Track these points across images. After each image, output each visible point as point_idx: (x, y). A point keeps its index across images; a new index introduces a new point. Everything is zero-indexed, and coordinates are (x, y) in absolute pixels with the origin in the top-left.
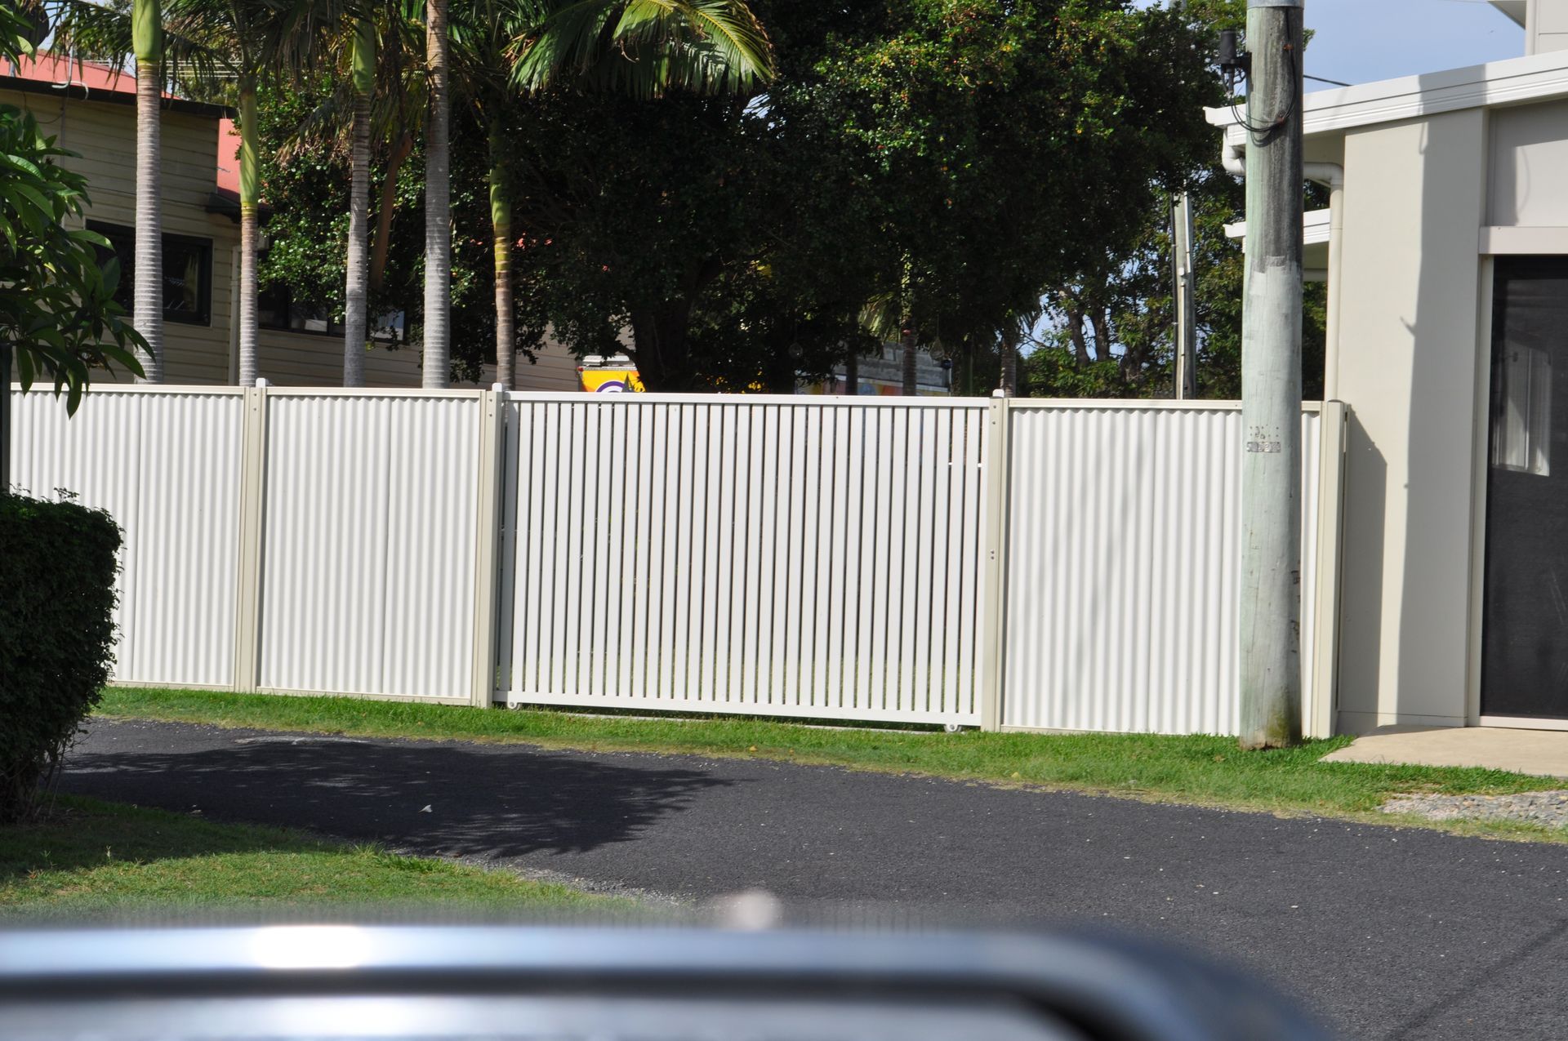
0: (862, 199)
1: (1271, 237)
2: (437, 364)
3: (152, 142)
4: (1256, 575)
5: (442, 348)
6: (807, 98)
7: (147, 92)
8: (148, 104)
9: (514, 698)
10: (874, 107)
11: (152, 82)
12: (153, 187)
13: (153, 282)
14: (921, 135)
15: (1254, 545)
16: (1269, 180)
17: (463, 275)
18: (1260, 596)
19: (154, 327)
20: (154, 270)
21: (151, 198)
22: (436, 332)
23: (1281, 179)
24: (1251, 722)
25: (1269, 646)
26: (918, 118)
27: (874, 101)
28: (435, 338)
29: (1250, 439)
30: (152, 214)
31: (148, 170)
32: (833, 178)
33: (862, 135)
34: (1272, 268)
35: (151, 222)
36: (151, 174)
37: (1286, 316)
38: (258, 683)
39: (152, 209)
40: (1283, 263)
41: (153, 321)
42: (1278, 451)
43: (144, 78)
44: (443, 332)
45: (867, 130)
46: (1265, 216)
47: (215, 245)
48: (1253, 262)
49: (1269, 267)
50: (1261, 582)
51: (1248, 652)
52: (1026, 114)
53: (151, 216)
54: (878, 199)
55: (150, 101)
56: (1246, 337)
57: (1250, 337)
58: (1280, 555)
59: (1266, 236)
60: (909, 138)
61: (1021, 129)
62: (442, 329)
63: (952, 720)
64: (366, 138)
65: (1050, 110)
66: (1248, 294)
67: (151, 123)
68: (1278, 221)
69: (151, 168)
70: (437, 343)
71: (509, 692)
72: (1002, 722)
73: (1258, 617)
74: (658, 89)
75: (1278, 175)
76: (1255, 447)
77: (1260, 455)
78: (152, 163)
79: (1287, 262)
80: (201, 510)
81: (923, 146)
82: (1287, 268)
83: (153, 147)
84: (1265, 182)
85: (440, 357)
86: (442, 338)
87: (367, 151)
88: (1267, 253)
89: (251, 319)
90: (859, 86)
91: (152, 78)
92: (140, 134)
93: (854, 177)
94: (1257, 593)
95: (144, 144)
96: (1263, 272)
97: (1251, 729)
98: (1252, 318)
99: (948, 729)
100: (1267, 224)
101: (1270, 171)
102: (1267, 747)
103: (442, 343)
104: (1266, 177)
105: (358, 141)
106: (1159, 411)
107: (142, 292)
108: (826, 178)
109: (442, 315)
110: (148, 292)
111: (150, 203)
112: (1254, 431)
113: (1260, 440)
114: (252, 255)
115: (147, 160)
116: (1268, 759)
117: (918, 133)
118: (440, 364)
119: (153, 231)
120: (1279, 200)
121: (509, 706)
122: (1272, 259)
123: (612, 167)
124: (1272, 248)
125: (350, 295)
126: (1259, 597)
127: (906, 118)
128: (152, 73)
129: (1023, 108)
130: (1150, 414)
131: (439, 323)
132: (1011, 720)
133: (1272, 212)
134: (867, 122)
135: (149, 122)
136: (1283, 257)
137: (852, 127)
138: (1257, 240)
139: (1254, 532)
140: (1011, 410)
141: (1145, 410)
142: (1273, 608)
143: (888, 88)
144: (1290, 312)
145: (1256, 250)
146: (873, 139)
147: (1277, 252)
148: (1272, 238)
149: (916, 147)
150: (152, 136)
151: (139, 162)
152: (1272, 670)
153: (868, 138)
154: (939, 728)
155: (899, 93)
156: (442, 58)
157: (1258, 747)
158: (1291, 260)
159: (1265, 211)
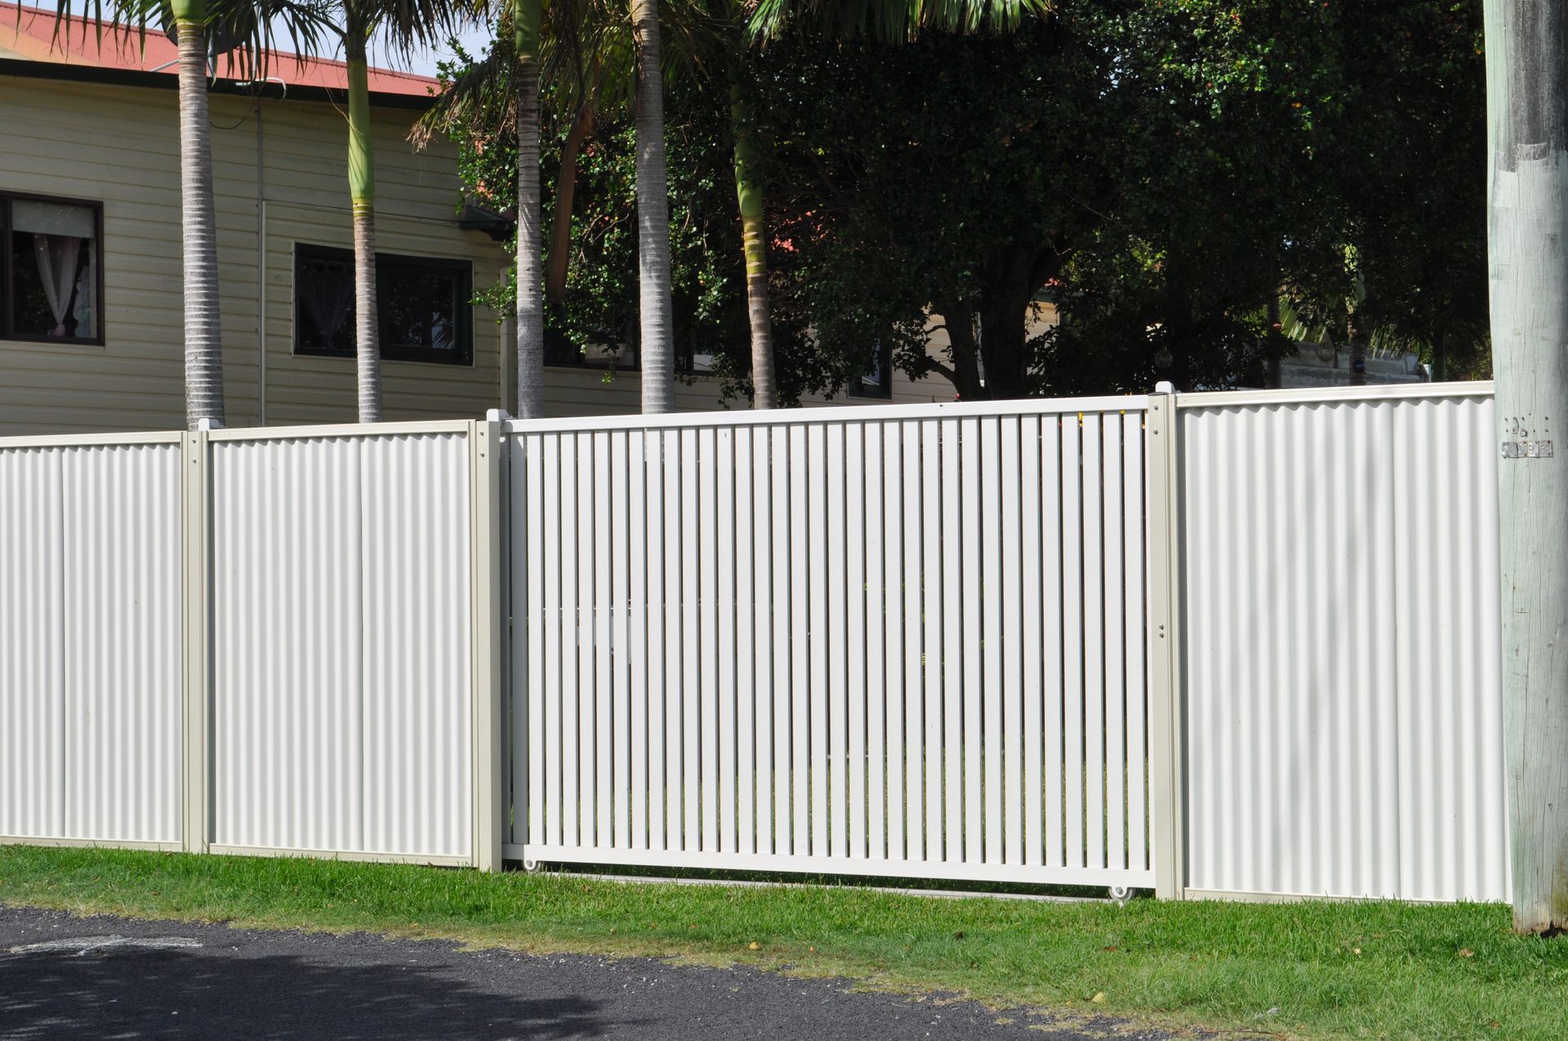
0: (1189, 153)
1: (1523, 113)
2: (657, 394)
3: (197, 123)
4: (1523, 654)
5: (663, 374)
6: (1121, 30)
7: (187, 60)
8: (189, 74)
9: (533, 853)
10: (1195, 32)
11: (194, 46)
12: (200, 181)
13: (205, 303)
14: (1259, 64)
15: (1518, 606)
16: (1516, 23)
17: (714, 283)
18: (1531, 687)
19: (207, 361)
20: (205, 288)
21: (198, 195)
22: (654, 354)
23: (1535, 20)
24: (1528, 889)
25: (1550, 768)
26: (1256, 43)
27: (1195, 25)
28: (654, 361)
29: (1505, 437)
30: (200, 216)
31: (193, 160)
32: (1152, 128)
33: (1184, 71)
34: (1527, 162)
35: (198, 227)
36: (197, 164)
37: (1553, 239)
38: (212, 839)
39: (200, 209)
40: (1543, 153)
41: (207, 354)
42: (1551, 455)
43: (184, 41)
44: (664, 354)
45: (1190, 64)
46: (1512, 81)
47: (475, 268)
48: (1497, 154)
49: (1521, 162)
50: (1531, 666)
51: (1517, 777)
52: (1409, 35)
53: (200, 219)
54: (1210, 152)
55: (193, 71)
56: (1493, 277)
57: (1498, 276)
58: (1560, 621)
59: (1516, 112)
60: (1242, 71)
61: (1402, 54)
62: (662, 350)
63: (1119, 880)
64: (534, 111)
65: (1440, 28)
66: (1492, 207)
67: (196, 98)
68: (1533, 87)
69: (197, 157)
70: (657, 368)
71: (526, 846)
72: (1186, 883)
73: (1530, 721)
74: (912, 31)
75: (1529, 14)
76: (1514, 451)
77: (1522, 461)
78: (198, 150)
79: (1552, 152)
80: (137, 603)
81: (1261, 78)
82: (1552, 161)
83: (198, 129)
84: (1510, 27)
85: (660, 386)
86: (662, 362)
87: (535, 127)
88: (1517, 140)
89: (369, 346)
90: (1178, 7)
91: (194, 40)
92: (183, 114)
93: (1178, 125)
94: (1527, 684)
95: (186, 126)
96: (1513, 170)
97: (1527, 902)
98: (1500, 245)
99: (1114, 892)
100: (1516, 93)
101: (1517, 9)
102: (1552, 931)
103: (662, 368)
104: (1511, 19)
105: (523, 116)
106: (1395, 401)
107: (192, 316)
108: (1144, 129)
109: (661, 332)
110: (199, 316)
111: (197, 202)
112: (1511, 425)
113: (1520, 439)
114: (367, 265)
115: (192, 147)
116: (1539, 956)
117: (1255, 61)
118: (661, 394)
119: (202, 238)
120: (1533, 52)
121: (526, 866)
122: (1527, 148)
123: (879, 134)
124: (1525, 129)
125: (522, 311)
126: (1530, 690)
127: (1240, 45)
128: (192, 34)
129: (1404, 27)
130: (1383, 406)
131: (657, 342)
132: (1200, 882)
133: (1523, 74)
134: (1190, 50)
135: (192, 98)
136: (1543, 145)
137: (1172, 62)
138: (1502, 122)
139: (1517, 586)
140: (1181, 412)
141: (1375, 402)
142: (1552, 706)
143: (1214, 8)
144: (1559, 231)
145: (1502, 136)
146: (1198, 74)
147: (1534, 137)
148: (1525, 115)
149: (1252, 81)
150: (196, 115)
151: (183, 150)
152: (1555, 807)
153: (1191, 74)
154: (1102, 892)
155: (1228, 12)
156: (649, 9)
157: (1539, 930)
158: (1556, 148)
159: (1512, 72)
